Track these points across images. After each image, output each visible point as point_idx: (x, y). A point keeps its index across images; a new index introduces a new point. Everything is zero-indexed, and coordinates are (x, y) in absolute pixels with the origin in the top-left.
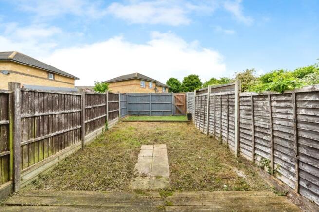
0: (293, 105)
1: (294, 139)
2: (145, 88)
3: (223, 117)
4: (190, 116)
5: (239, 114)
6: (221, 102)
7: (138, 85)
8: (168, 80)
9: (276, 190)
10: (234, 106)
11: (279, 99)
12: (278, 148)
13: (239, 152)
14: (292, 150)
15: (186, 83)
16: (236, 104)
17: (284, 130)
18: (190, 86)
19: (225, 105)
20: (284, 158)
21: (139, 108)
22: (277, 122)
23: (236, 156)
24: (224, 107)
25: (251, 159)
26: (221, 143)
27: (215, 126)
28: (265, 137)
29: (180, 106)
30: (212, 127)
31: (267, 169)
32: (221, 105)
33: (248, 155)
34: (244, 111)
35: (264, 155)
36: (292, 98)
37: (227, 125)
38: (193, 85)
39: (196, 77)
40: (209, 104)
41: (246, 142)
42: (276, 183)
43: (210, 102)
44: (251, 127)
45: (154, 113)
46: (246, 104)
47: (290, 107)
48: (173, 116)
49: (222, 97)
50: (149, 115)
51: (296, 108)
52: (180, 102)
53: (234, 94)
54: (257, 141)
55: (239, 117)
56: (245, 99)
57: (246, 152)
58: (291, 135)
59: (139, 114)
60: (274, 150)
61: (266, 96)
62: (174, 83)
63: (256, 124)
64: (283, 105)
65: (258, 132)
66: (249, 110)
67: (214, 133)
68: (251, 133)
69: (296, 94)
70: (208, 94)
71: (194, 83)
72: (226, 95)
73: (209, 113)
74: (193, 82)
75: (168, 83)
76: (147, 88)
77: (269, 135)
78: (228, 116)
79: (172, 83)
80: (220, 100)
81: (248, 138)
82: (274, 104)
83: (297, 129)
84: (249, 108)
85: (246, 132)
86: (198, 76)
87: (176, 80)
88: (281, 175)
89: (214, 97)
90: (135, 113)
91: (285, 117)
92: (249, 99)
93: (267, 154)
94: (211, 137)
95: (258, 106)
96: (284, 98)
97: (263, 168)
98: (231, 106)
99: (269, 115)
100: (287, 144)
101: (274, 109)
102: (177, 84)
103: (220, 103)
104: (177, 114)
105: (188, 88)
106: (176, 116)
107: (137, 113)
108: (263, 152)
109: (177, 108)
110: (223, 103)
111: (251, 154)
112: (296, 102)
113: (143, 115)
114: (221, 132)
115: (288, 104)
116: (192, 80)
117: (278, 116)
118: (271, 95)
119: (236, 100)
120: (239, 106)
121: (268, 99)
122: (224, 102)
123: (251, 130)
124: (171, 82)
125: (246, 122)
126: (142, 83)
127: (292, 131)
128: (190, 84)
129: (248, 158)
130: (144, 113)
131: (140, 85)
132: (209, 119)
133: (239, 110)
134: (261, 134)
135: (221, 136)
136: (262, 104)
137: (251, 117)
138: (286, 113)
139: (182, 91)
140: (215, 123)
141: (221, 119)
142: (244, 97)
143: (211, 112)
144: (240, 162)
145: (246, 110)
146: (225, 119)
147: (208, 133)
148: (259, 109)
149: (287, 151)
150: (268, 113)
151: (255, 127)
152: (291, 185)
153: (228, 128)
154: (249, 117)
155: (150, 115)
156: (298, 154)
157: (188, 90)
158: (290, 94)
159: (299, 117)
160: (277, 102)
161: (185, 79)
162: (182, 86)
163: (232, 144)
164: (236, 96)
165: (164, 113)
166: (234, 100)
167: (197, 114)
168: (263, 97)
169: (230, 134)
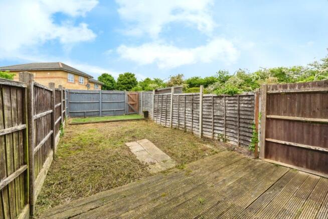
0: (237, 102)
1: (237, 120)
2: (74, 83)
3: (187, 112)
4: (146, 114)
5: (202, 109)
6: (186, 100)
7: (65, 78)
8: (101, 75)
9: (228, 149)
10: (199, 103)
11: (230, 99)
12: (229, 126)
13: (202, 134)
14: (236, 126)
15: (122, 80)
16: (201, 102)
17: (232, 116)
18: (127, 84)
19: (189, 103)
20: (232, 131)
21: (86, 109)
22: (228, 112)
23: (200, 137)
24: (189, 104)
25: (211, 137)
26: (185, 132)
27: (179, 120)
28: (220, 122)
29: (133, 105)
30: (176, 121)
31: (221, 140)
32: (186, 103)
33: (209, 135)
34: (206, 107)
35: (220, 132)
36: (237, 98)
37: (191, 118)
38: (129, 83)
39: (132, 76)
40: (173, 102)
41: (208, 127)
42: (227, 146)
43: (173, 100)
44: (212, 117)
45: (105, 113)
46: (208, 102)
47: (236, 103)
48: (126, 115)
49: (187, 97)
50: (98, 115)
51: (239, 103)
52: (133, 101)
53: (199, 95)
54: (216, 124)
55: (202, 111)
56: (207, 99)
57: (207, 133)
58: (236, 118)
59: (85, 115)
60: (226, 128)
61: (222, 97)
62: (108, 80)
63: (215, 114)
64: (232, 102)
65: (216, 119)
66: (210, 106)
67: (177, 125)
68: (211, 120)
69: (240, 96)
70: (171, 93)
71: (131, 82)
72: (190, 95)
73: (173, 110)
74: (129, 80)
75: (100, 79)
76: (77, 84)
77: (223, 120)
78: (193, 111)
79: (105, 80)
80: (184, 99)
81: (209, 124)
82: (227, 101)
83: (239, 114)
84: (210, 104)
85: (207, 120)
86: (134, 75)
87: (110, 76)
88: (229, 141)
89: (178, 97)
90: (80, 114)
91: (233, 108)
92: (210, 98)
93: (222, 131)
94: (175, 129)
95: (216, 103)
96: (233, 98)
97: (219, 140)
98: (195, 103)
99: (224, 108)
100: (233, 123)
101: (227, 105)
102: (112, 81)
103: (184, 102)
104: (130, 113)
105: (124, 86)
106: (129, 114)
107: (83, 114)
108: (220, 130)
109: (130, 107)
110: (187, 102)
111: (211, 134)
112: (239, 100)
113: (90, 116)
114: (185, 123)
115: (235, 101)
116: (129, 78)
117: (229, 108)
118: (226, 97)
119: (201, 99)
120: (202, 103)
121: (223, 98)
122: (188, 100)
123: (211, 118)
124: (104, 78)
125: (207, 113)
126: (70, 77)
127: (237, 116)
128: (127, 82)
129: (209, 137)
130: (92, 113)
131: (67, 79)
132: (172, 114)
133: (202, 106)
134: (218, 120)
135: (185, 126)
136: (219, 102)
137: (212, 110)
138: (234, 106)
139: (118, 89)
140: (179, 117)
141: (185, 113)
142: (206, 97)
143: (174, 108)
144: (204, 140)
145: (208, 106)
146: (189, 113)
147: (172, 125)
148: (217, 105)
149: (233, 127)
150: (223, 106)
151: (214, 116)
152: (236, 144)
153: (193, 119)
154: (210, 110)
155: (101, 115)
156: (239, 127)
157: (124, 88)
158: (236, 96)
159: (240, 108)
160: (229, 100)
161: (121, 76)
162: (118, 84)
163: (196, 130)
164: (201, 97)
165: (116, 113)
166: (198, 99)
167: (156, 111)
168: (221, 97)
169: (194, 123)
